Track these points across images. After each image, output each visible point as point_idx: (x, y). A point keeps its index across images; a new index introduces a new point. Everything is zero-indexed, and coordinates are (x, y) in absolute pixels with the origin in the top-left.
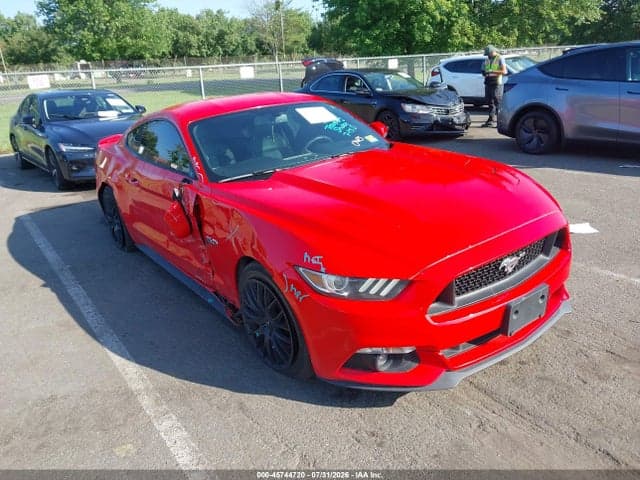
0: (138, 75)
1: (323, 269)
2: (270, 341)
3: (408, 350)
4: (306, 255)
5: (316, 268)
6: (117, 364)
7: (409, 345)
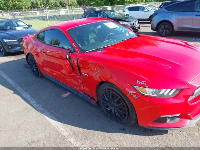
0: (20, 15)
1: (147, 86)
2: (115, 112)
3: (178, 115)
4: (138, 81)
5: (144, 86)
6: (54, 124)
7: (179, 113)
